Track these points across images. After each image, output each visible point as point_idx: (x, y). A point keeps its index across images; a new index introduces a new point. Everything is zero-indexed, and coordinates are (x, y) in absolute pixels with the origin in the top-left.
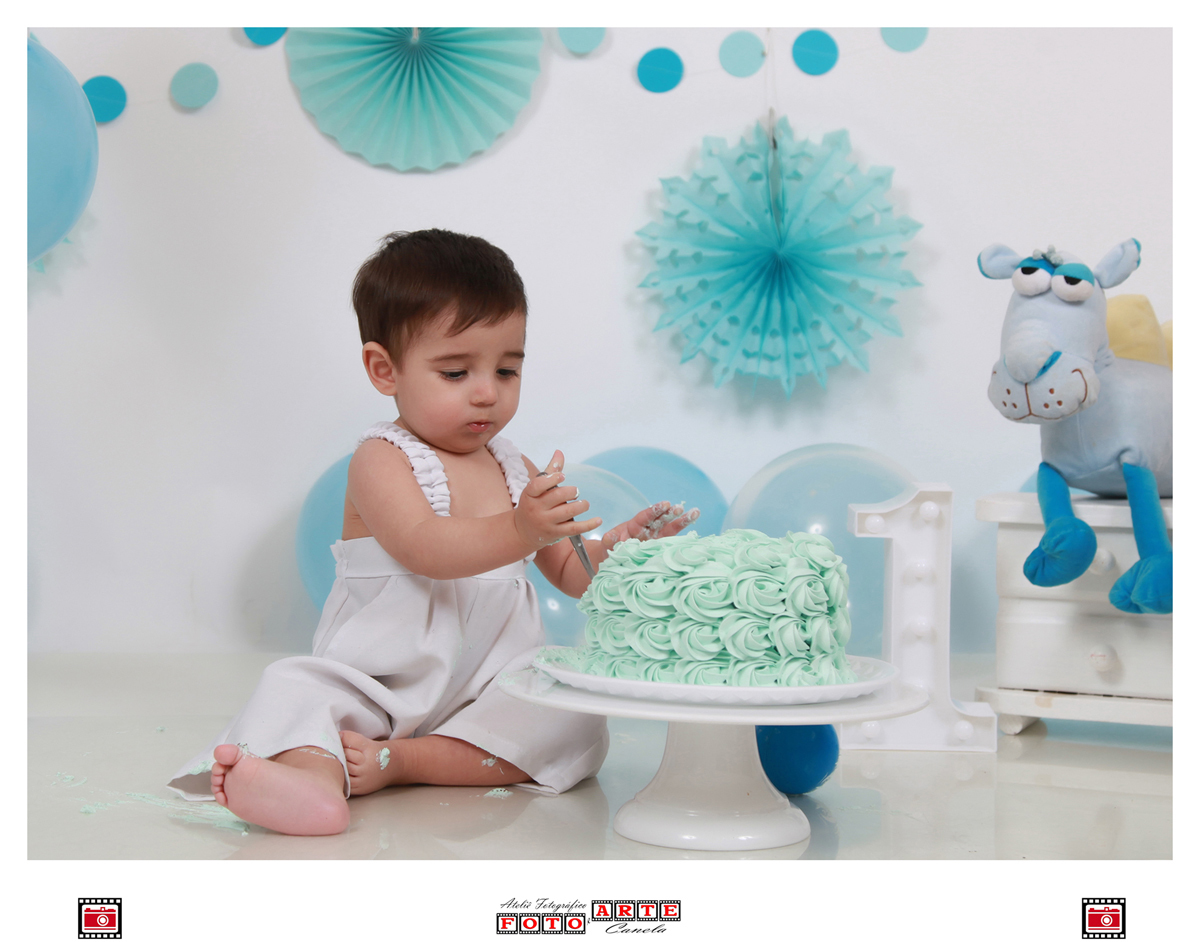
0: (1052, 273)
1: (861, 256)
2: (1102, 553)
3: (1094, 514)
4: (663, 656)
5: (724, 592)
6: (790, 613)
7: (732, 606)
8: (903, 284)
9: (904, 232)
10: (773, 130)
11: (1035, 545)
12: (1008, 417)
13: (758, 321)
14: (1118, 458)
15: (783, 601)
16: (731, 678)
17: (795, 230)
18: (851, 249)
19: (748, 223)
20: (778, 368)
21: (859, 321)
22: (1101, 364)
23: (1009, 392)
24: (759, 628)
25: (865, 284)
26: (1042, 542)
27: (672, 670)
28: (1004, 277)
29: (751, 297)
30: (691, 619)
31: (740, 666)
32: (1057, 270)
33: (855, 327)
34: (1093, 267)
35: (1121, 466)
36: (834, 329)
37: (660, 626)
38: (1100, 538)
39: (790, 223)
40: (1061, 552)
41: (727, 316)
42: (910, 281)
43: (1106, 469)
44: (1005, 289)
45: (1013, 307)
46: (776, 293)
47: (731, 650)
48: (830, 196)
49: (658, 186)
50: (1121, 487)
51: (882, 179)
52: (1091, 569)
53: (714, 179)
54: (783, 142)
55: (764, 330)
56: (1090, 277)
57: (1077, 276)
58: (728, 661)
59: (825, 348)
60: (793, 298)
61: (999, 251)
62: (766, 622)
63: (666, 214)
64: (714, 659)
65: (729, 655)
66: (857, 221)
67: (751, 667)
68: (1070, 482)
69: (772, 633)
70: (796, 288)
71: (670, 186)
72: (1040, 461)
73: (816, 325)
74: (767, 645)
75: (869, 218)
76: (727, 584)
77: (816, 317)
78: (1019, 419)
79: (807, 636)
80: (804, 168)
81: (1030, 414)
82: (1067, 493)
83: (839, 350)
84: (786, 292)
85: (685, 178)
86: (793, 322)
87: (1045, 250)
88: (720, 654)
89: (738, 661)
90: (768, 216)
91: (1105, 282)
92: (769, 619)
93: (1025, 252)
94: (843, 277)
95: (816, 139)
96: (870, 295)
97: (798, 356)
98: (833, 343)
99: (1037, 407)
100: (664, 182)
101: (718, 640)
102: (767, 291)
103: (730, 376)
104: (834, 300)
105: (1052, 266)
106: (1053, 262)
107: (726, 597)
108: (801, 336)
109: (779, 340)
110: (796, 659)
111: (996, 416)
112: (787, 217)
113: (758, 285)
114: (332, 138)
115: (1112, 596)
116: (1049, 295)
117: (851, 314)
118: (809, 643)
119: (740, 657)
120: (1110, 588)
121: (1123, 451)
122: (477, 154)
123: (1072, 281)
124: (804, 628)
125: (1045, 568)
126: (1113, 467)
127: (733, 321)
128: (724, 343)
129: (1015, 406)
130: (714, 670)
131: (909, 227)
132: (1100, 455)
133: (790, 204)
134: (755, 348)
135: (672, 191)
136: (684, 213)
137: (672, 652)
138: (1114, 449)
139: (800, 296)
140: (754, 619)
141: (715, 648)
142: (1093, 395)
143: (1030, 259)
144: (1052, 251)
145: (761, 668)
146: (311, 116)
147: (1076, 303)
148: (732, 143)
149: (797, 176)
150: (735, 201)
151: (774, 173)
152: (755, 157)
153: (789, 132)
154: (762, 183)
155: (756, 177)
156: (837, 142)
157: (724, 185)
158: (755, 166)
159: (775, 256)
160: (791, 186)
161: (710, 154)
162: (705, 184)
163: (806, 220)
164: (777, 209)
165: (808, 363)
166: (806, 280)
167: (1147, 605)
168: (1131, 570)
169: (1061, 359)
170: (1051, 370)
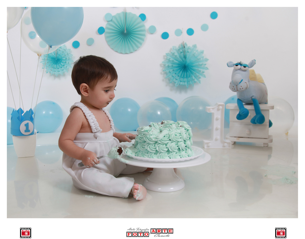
0: (241, 66)
1: (199, 65)
4: (155, 152)
5: (168, 137)
6: (182, 140)
7: (170, 140)
9: (206, 61)
10: (184, 45)
13: (182, 76)
14: (252, 98)
15: (181, 138)
16: (170, 156)
17: (188, 61)
18: (197, 64)
19: (180, 60)
20: (186, 83)
21: (199, 75)
23: (233, 87)
24: (176, 144)
25: (200, 69)
26: (240, 113)
27: (157, 155)
29: (181, 72)
30: (160, 143)
31: (172, 153)
36: (195, 77)
37: (153, 145)
40: (243, 114)
42: (207, 69)
43: (249, 100)
46: (185, 71)
47: (170, 150)
48: (194, 55)
50: (252, 102)
51: (202, 52)
55: (184, 77)
56: (247, 66)
58: (169, 152)
59: (193, 80)
60: (188, 72)
61: (231, 62)
62: (177, 143)
63: (167, 59)
64: (166, 152)
65: (169, 151)
67: (174, 153)
68: (242, 102)
69: (179, 145)
70: (188, 70)
74: (178, 148)
76: (168, 135)
77: (192, 75)
78: (235, 91)
79: (186, 145)
81: (237, 90)
82: (243, 104)
83: (196, 80)
85: (170, 53)
86: (188, 76)
88: (168, 150)
89: (171, 152)
90: (184, 59)
92: (178, 142)
94: (196, 68)
95: (191, 46)
97: (189, 81)
99: (239, 89)
101: (167, 148)
103: (178, 85)
104: (195, 72)
106: (241, 64)
107: (168, 138)
108: (189, 78)
109: (186, 79)
110: (183, 150)
112: (187, 59)
113: (182, 70)
115: (251, 121)
116: (240, 70)
117: (197, 74)
118: (186, 147)
119: (172, 151)
121: (252, 96)
122: (136, 50)
123: (245, 67)
124: (185, 143)
125: (240, 117)
127: (178, 76)
128: (177, 80)
129: (234, 89)
130: (166, 154)
132: (248, 97)
133: (187, 57)
134: (182, 80)
136: (170, 59)
137: (157, 151)
140: (175, 143)
141: (166, 150)
142: (248, 87)
145: (177, 153)
147: (245, 71)
148: (177, 47)
149: (188, 52)
150: (178, 56)
151: (184, 52)
152: (181, 49)
153: (187, 45)
154: (182, 54)
155: (181, 53)
156: (195, 46)
157: (176, 54)
158: (181, 51)
159: (185, 65)
160: (187, 54)
161: (174, 49)
162: (173, 54)
163: (190, 59)
164: (185, 57)
165: (191, 83)
166: (190, 69)
167: (258, 123)
168: (254, 117)
169: (243, 81)
170: (241, 83)
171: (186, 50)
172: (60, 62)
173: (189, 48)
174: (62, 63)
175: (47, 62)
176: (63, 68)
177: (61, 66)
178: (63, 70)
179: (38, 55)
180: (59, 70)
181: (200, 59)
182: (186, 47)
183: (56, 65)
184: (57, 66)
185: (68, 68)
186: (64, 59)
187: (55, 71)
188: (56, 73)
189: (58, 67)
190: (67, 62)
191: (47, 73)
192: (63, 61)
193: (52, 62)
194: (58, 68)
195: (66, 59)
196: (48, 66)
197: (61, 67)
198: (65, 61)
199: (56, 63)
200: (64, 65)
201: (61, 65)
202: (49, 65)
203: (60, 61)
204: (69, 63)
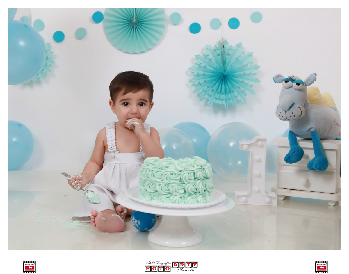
0: (293, 82)
1: (245, 74)
3: (303, 144)
8: (255, 81)
9: (256, 68)
10: (223, 43)
12: (281, 119)
13: (218, 91)
14: (309, 130)
17: (228, 68)
18: (242, 73)
19: (217, 66)
20: (224, 102)
21: (244, 90)
22: (305, 106)
23: (281, 113)
25: (246, 81)
26: (289, 152)
29: (217, 85)
32: (294, 81)
33: (243, 92)
34: (304, 81)
35: (310, 132)
36: (238, 93)
40: (294, 155)
41: (211, 89)
42: (257, 81)
43: (306, 133)
45: (282, 91)
46: (223, 83)
48: (237, 59)
49: (194, 57)
50: (311, 137)
51: (250, 55)
53: (208, 55)
55: (220, 93)
56: (303, 83)
59: (235, 97)
60: (228, 85)
61: (279, 76)
63: (196, 64)
66: (244, 66)
68: (297, 135)
70: (228, 82)
71: (197, 57)
73: (233, 91)
75: (247, 65)
77: (233, 89)
78: (284, 120)
80: (231, 52)
81: (287, 119)
82: (296, 138)
83: (239, 98)
84: (226, 83)
85: (201, 55)
86: (228, 91)
87: (291, 76)
90: (222, 64)
91: (307, 84)
94: (240, 80)
95: (234, 45)
96: (247, 84)
97: (229, 99)
98: (237, 96)
99: (288, 117)
102: (221, 83)
103: (212, 104)
104: (238, 85)
106: (293, 79)
108: (230, 95)
109: (224, 96)
112: (226, 65)
113: (219, 82)
114: (114, 46)
115: (307, 166)
116: (292, 88)
117: (242, 89)
121: (311, 128)
122: (150, 49)
123: (298, 84)
125: (290, 159)
126: (308, 132)
127: (213, 90)
128: (211, 96)
129: (283, 117)
131: (257, 67)
132: (305, 129)
133: (227, 62)
134: (218, 97)
135: (198, 58)
136: (201, 64)
138: (309, 128)
139: (230, 84)
142: (303, 114)
143: (287, 78)
144: (293, 76)
146: (109, 40)
147: (299, 90)
148: (213, 46)
149: (229, 54)
150: (213, 61)
151: (223, 54)
152: (218, 49)
153: (227, 43)
154: (220, 56)
155: (219, 55)
156: (239, 46)
157: (211, 57)
158: (219, 52)
159: (223, 74)
160: (227, 57)
161: (207, 49)
162: (206, 56)
163: (231, 66)
164: (224, 62)
165: (231, 101)
166: (231, 81)
167: (317, 169)
168: (313, 159)
169: (295, 105)
170: (292, 108)
171: (226, 50)
173: (230, 49)
182: (226, 46)
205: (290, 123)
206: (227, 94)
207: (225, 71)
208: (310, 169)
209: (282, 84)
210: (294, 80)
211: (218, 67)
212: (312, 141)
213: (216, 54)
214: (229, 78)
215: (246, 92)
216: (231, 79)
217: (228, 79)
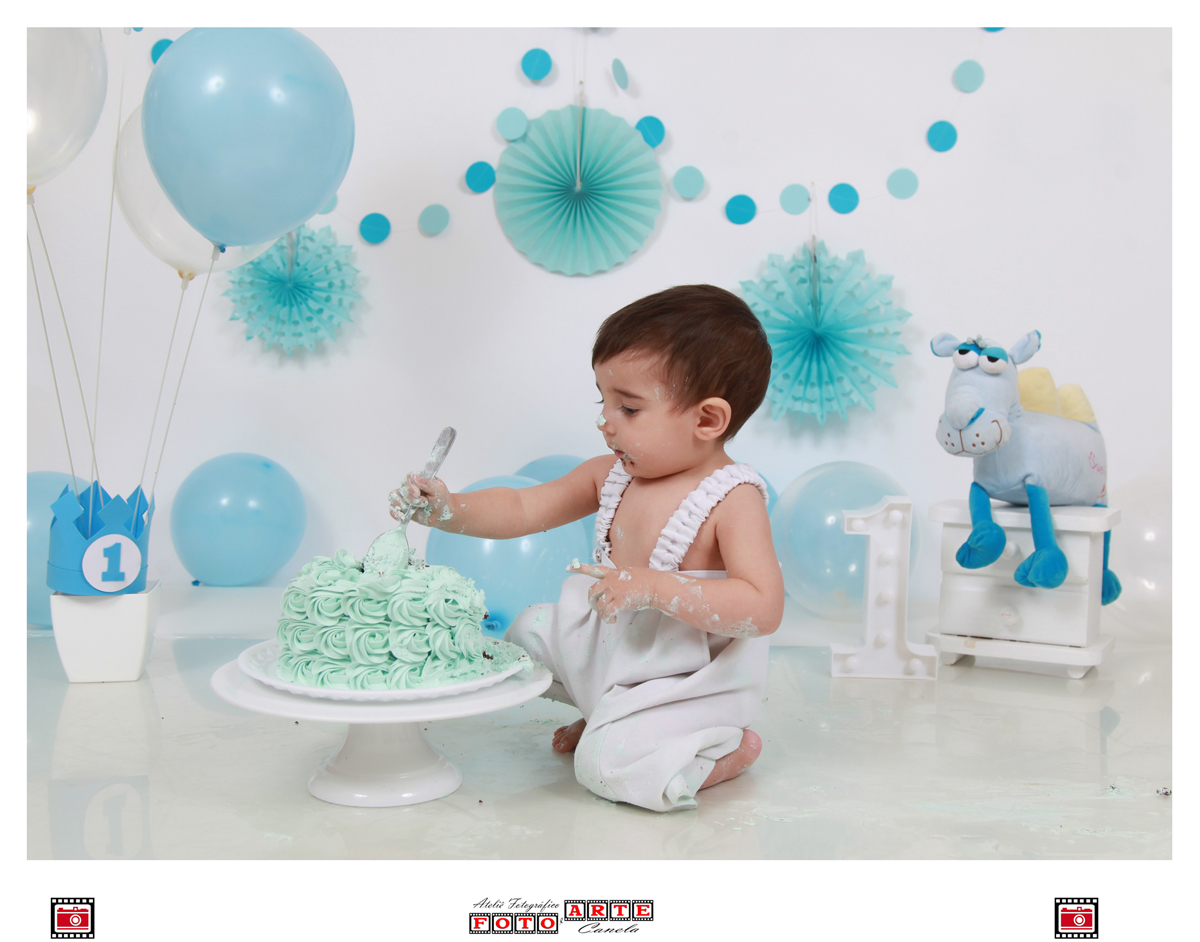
0: (979, 354)
1: (869, 335)
2: (1010, 546)
3: (1005, 518)
8: (898, 353)
9: (900, 318)
10: (814, 249)
11: (965, 540)
12: (949, 452)
13: (802, 377)
14: (1024, 481)
17: (827, 317)
18: (864, 330)
19: (797, 312)
20: (815, 408)
21: (869, 377)
22: (1011, 417)
23: (949, 435)
25: (873, 353)
26: (969, 539)
28: (948, 355)
29: (798, 361)
32: (982, 352)
33: (866, 381)
34: (1008, 350)
35: (1025, 486)
36: (853, 383)
38: (1008, 535)
39: (825, 312)
40: (980, 546)
41: (783, 373)
42: (903, 351)
43: (1016, 488)
44: (948, 364)
45: (954, 376)
46: (815, 357)
48: (849, 293)
49: (740, 285)
50: (1025, 500)
51: (886, 283)
52: (1003, 556)
53: (775, 282)
54: (822, 258)
55: (807, 382)
56: (1004, 356)
57: (996, 356)
59: (846, 395)
60: (827, 362)
61: (945, 338)
66: (869, 311)
68: (990, 495)
70: (828, 354)
71: (747, 286)
72: (972, 481)
73: (840, 379)
77: (840, 374)
78: (956, 454)
80: (833, 276)
81: (964, 450)
82: (989, 503)
83: (855, 397)
84: (821, 357)
85: (756, 281)
86: (826, 378)
87: (975, 338)
90: (810, 307)
91: (1016, 360)
93: (962, 339)
94: (859, 348)
95: (843, 256)
96: (877, 361)
97: (829, 400)
98: (851, 391)
99: (968, 445)
100: (742, 283)
102: (809, 357)
103: (784, 412)
104: (852, 363)
105: (979, 349)
106: (980, 346)
108: (830, 387)
109: (816, 390)
111: (941, 451)
112: (822, 308)
113: (802, 353)
114: (523, 254)
115: (1016, 575)
116: (977, 369)
117: (863, 373)
120: (1016, 568)
121: (1027, 476)
122: (619, 264)
123: (992, 359)
125: (970, 556)
126: (1020, 486)
127: (786, 376)
128: (781, 391)
129: (953, 445)
131: (903, 315)
132: (1011, 478)
133: (825, 300)
134: (800, 395)
135: (748, 289)
136: (755, 304)
138: (1021, 475)
139: (831, 360)
142: (1006, 438)
143: (965, 344)
144: (980, 339)
146: (511, 239)
147: (996, 375)
148: (787, 258)
149: (829, 281)
150: (789, 297)
151: (814, 278)
152: (802, 267)
153: (825, 251)
154: (806, 286)
155: (803, 281)
156: (857, 258)
157: (781, 286)
158: (802, 273)
159: (813, 334)
160: (825, 287)
161: (773, 265)
162: (769, 285)
163: (835, 310)
164: (816, 302)
165: (835, 405)
166: (834, 350)
167: (1039, 583)
168: (1029, 558)
169: (984, 413)
170: (977, 421)
171: (822, 270)
172: (303, 296)
173: (831, 267)
174: (311, 303)
175: (248, 294)
176: (315, 323)
177: (309, 314)
178: (315, 330)
179: (181, 275)
180: (300, 329)
181: (877, 309)
182: (820, 258)
183: (287, 309)
184: (290, 312)
185: (335, 321)
186: (324, 284)
187: (283, 334)
188: (287, 342)
189: (297, 318)
190: (335, 298)
191: (249, 338)
192: (316, 293)
193: (273, 297)
194: (296, 323)
195: (331, 285)
196: (254, 309)
197: (310, 319)
198: (324, 295)
199: (288, 303)
200: (320, 311)
201: (310, 309)
202: (260, 309)
203: (307, 291)
204: (340, 301)
205: (975, 462)
206: (824, 386)
207: (817, 324)
208: (1022, 584)
209: (951, 358)
210: (981, 349)
211: (801, 313)
212: (1028, 509)
213: (796, 280)
214: (828, 342)
215: (874, 381)
216: (835, 345)
217: (827, 346)
